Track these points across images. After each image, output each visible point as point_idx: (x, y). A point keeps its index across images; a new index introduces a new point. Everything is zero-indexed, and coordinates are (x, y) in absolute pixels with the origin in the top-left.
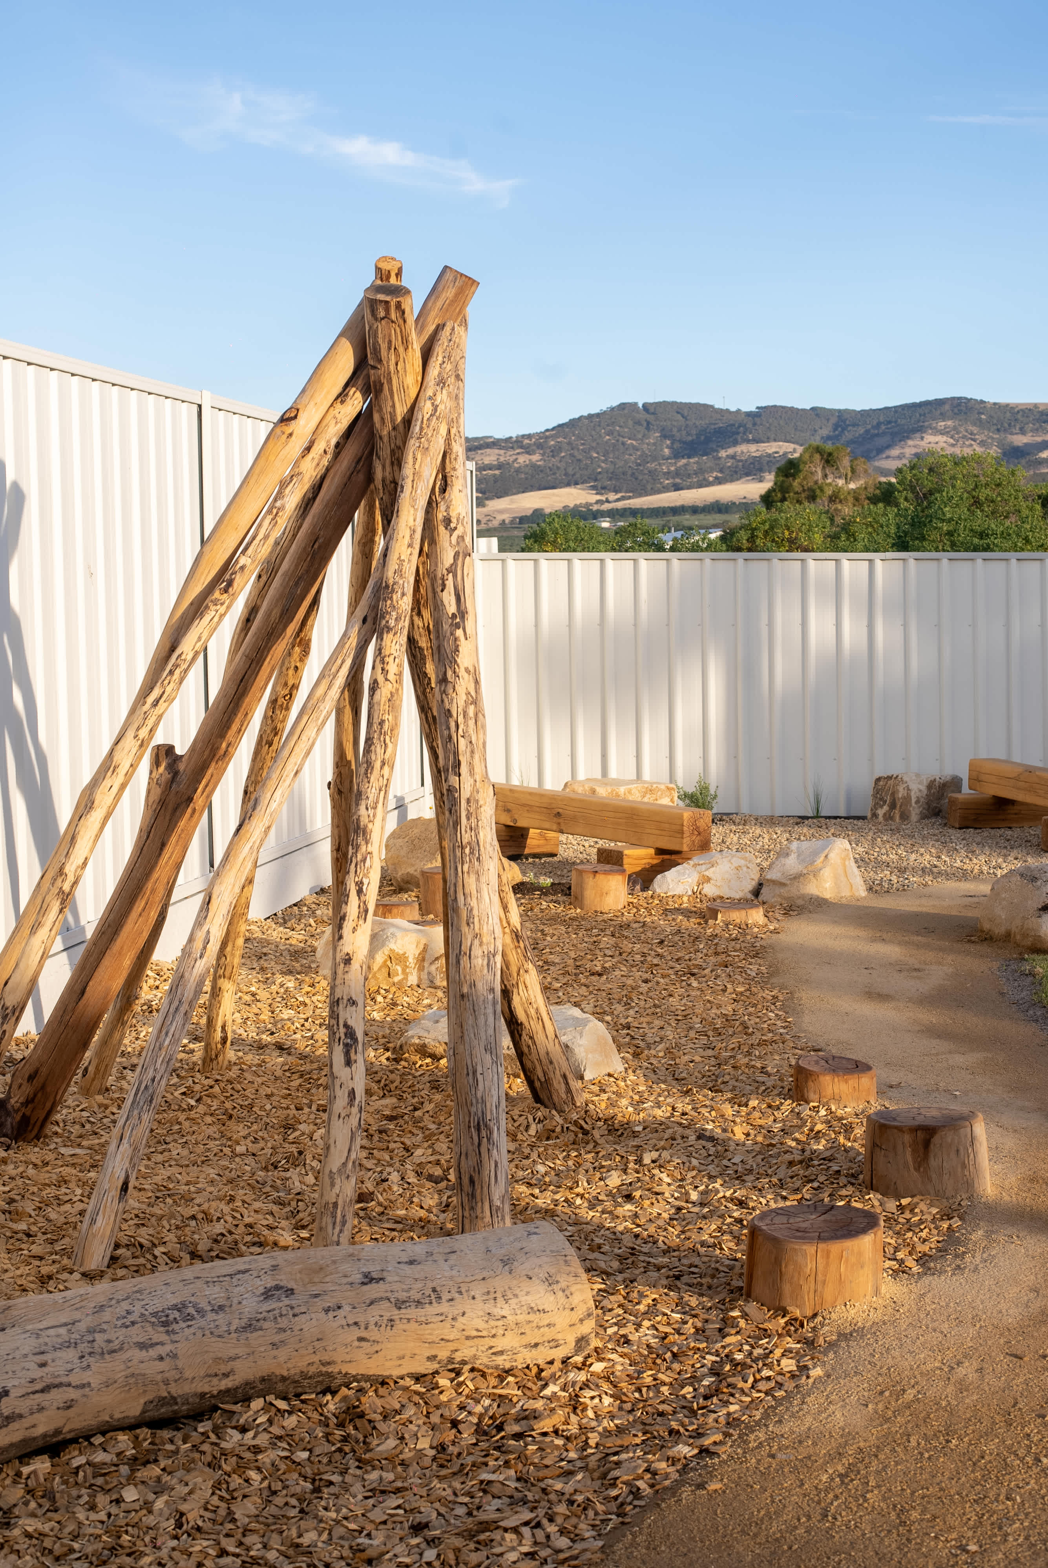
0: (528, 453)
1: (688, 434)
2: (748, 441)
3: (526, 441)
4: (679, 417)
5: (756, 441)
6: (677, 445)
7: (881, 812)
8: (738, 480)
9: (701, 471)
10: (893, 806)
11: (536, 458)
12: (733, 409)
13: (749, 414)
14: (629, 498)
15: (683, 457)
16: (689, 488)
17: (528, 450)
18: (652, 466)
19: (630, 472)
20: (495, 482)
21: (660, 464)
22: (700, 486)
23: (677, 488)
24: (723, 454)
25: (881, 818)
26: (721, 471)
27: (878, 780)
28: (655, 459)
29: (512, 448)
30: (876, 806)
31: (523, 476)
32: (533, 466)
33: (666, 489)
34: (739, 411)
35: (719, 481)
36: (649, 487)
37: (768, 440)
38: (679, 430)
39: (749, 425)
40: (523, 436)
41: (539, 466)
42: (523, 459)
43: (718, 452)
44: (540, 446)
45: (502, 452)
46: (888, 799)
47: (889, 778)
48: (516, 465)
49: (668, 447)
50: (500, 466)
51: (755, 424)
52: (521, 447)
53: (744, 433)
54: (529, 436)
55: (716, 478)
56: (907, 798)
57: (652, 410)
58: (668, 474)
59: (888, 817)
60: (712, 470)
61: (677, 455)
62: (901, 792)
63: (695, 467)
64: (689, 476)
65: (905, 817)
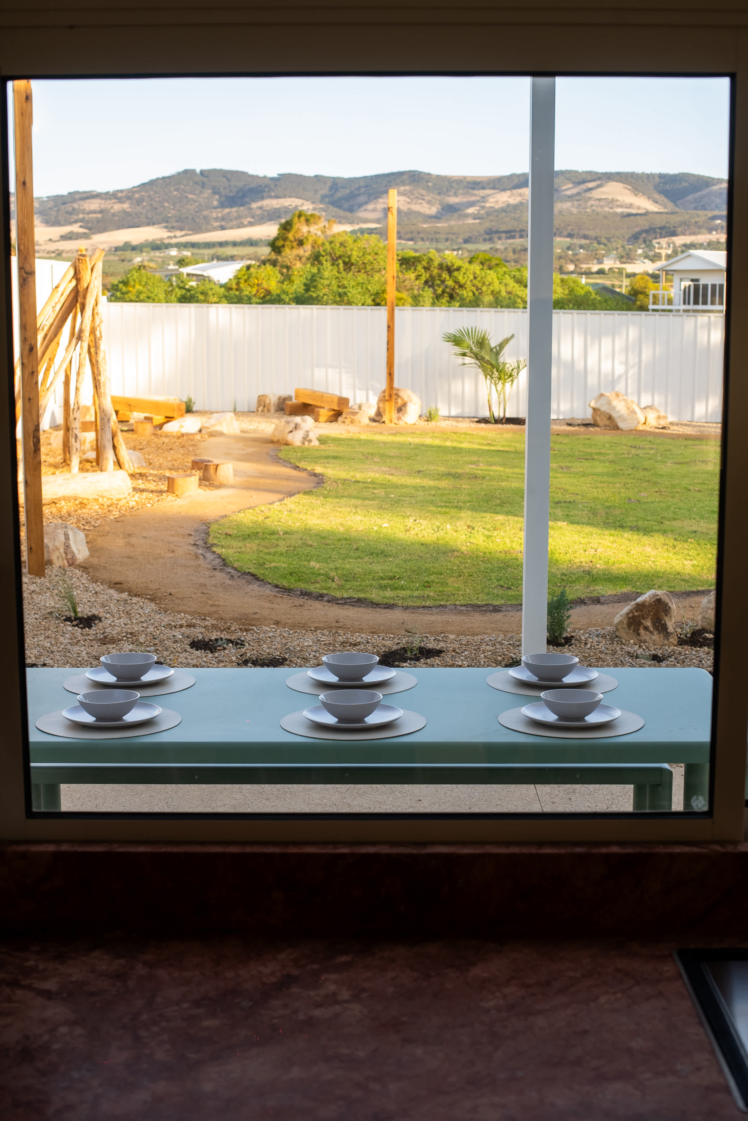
0: (121, 202)
1: (231, 191)
2: (271, 197)
3: (120, 195)
4: (224, 180)
5: (277, 197)
6: (223, 199)
7: (260, 409)
8: (264, 223)
9: (239, 217)
10: (264, 407)
11: (126, 206)
12: (261, 175)
13: (272, 179)
14: (190, 235)
15: (227, 207)
16: (231, 228)
17: (120, 201)
18: (205, 213)
19: (190, 217)
20: (98, 222)
21: (211, 212)
22: (239, 226)
23: (223, 228)
24: (254, 205)
25: (260, 412)
26: (253, 217)
27: (259, 396)
28: (207, 208)
29: (110, 199)
30: (258, 407)
31: (117, 218)
32: (124, 212)
33: (215, 229)
34: (265, 177)
35: (251, 224)
36: (204, 227)
37: (285, 197)
38: (225, 189)
39: (272, 186)
40: (117, 191)
41: (128, 212)
42: (117, 207)
43: (249, 203)
44: (129, 198)
45: (103, 201)
46: (263, 404)
47: (263, 396)
48: (112, 211)
49: (216, 200)
50: (101, 212)
51: (276, 186)
52: (116, 198)
53: (269, 192)
54: (122, 191)
55: (250, 222)
56: (270, 404)
57: (206, 174)
58: (216, 219)
59: (263, 411)
60: (246, 217)
61: (222, 205)
62: (267, 401)
63: (235, 214)
64: (231, 220)
65: (269, 411)
